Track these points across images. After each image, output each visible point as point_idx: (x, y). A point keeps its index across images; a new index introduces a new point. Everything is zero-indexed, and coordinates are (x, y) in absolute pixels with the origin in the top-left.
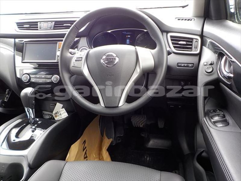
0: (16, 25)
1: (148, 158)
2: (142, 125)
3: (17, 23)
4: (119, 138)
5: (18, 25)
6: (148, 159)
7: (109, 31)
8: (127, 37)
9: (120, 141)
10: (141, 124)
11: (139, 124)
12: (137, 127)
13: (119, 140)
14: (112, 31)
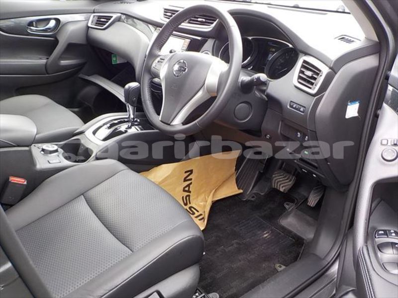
0: (163, 10)
1: (267, 235)
2: (284, 188)
3: (165, 9)
4: (254, 195)
5: (165, 12)
6: (265, 236)
7: (250, 38)
8: (271, 50)
9: (253, 199)
10: (282, 187)
11: (280, 185)
12: (277, 189)
13: (253, 197)
14: (253, 39)
